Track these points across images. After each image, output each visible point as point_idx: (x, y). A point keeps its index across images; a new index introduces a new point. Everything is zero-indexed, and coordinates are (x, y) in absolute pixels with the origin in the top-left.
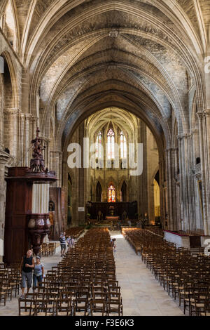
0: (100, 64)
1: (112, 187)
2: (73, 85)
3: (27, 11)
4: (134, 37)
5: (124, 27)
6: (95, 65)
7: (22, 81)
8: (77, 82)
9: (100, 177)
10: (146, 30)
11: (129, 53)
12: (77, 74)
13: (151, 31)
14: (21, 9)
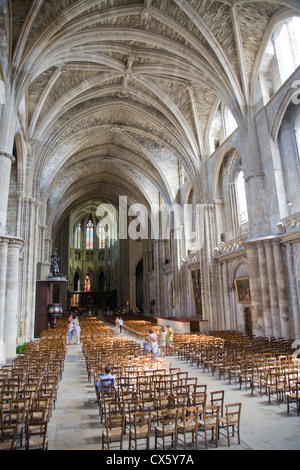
0: (96, 156)
1: (87, 277)
2: (67, 175)
3: (38, 99)
4: (133, 135)
5: (125, 125)
6: (91, 157)
7: (28, 165)
8: (72, 172)
9: (78, 268)
10: (146, 130)
11: (126, 149)
12: (74, 164)
13: (151, 132)
14: (32, 96)
